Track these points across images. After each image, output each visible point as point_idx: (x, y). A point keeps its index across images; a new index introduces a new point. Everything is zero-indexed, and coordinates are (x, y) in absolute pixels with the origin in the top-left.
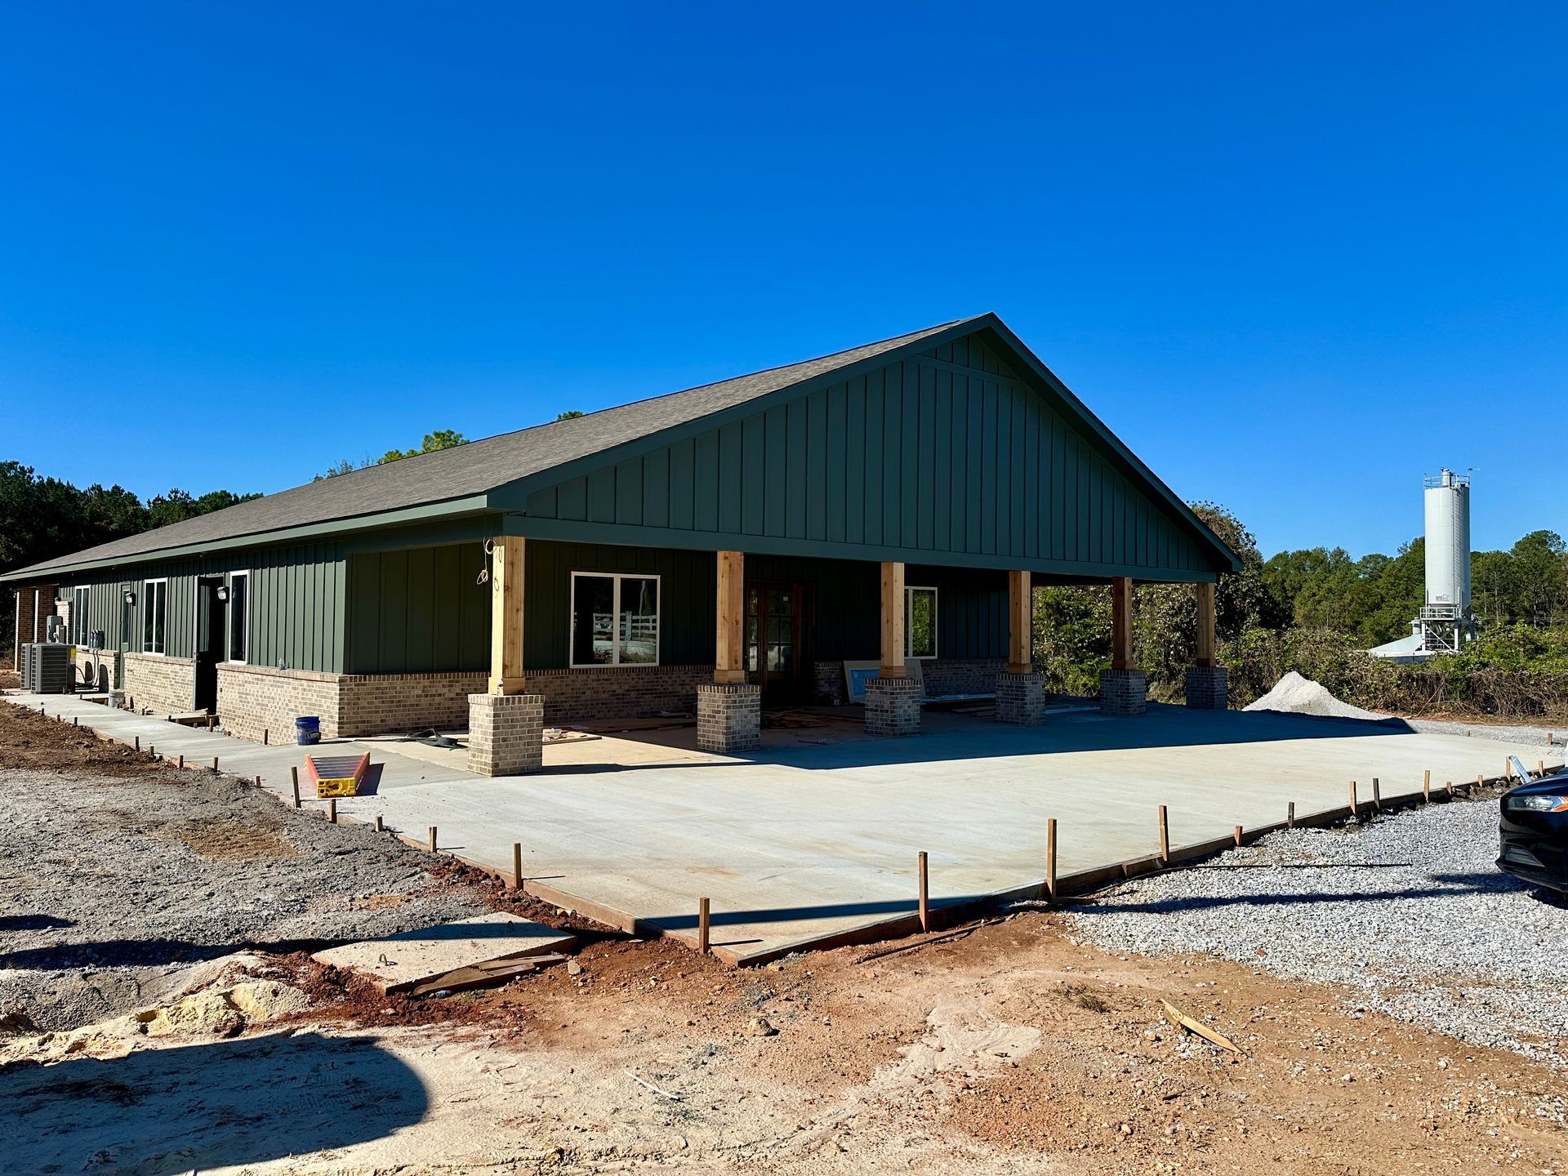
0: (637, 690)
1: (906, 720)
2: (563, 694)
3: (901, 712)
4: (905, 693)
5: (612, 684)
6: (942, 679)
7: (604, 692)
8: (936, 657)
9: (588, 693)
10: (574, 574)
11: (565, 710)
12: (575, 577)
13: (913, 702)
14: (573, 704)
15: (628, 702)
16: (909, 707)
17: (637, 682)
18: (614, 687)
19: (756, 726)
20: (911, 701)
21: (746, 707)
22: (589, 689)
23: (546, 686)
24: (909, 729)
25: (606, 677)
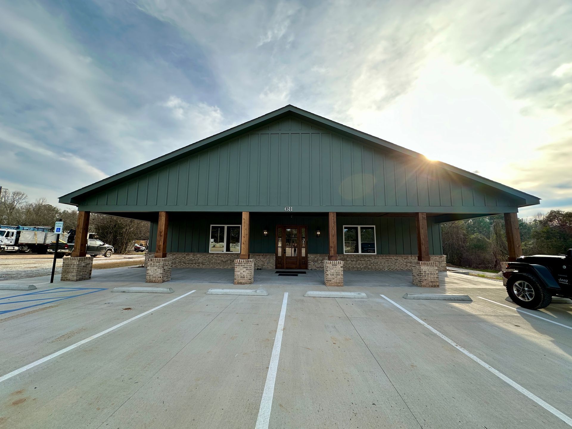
0: (231, 260)
1: (242, 277)
2: (205, 260)
3: (239, 273)
4: (241, 266)
5: (222, 258)
6: (379, 263)
7: (219, 260)
8: (376, 253)
9: (214, 260)
10: (211, 225)
11: (206, 265)
12: (212, 226)
13: (246, 270)
14: (208, 263)
15: (227, 264)
16: (243, 271)
17: (231, 258)
18: (223, 259)
19: (161, 274)
20: (245, 269)
21: (156, 266)
22: (214, 259)
23: (200, 257)
24: (243, 281)
25: (220, 256)
